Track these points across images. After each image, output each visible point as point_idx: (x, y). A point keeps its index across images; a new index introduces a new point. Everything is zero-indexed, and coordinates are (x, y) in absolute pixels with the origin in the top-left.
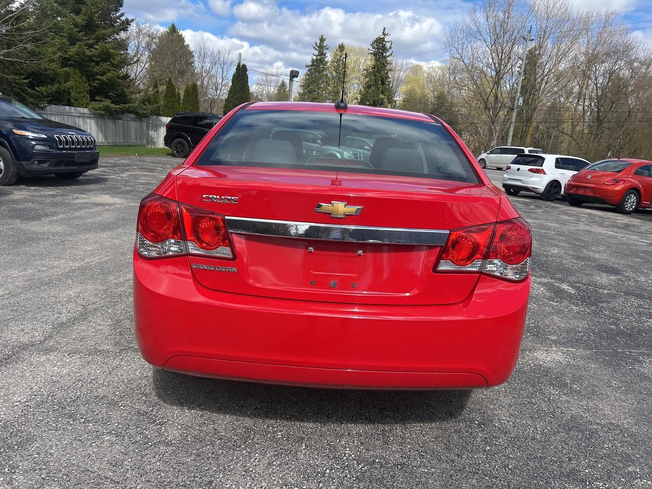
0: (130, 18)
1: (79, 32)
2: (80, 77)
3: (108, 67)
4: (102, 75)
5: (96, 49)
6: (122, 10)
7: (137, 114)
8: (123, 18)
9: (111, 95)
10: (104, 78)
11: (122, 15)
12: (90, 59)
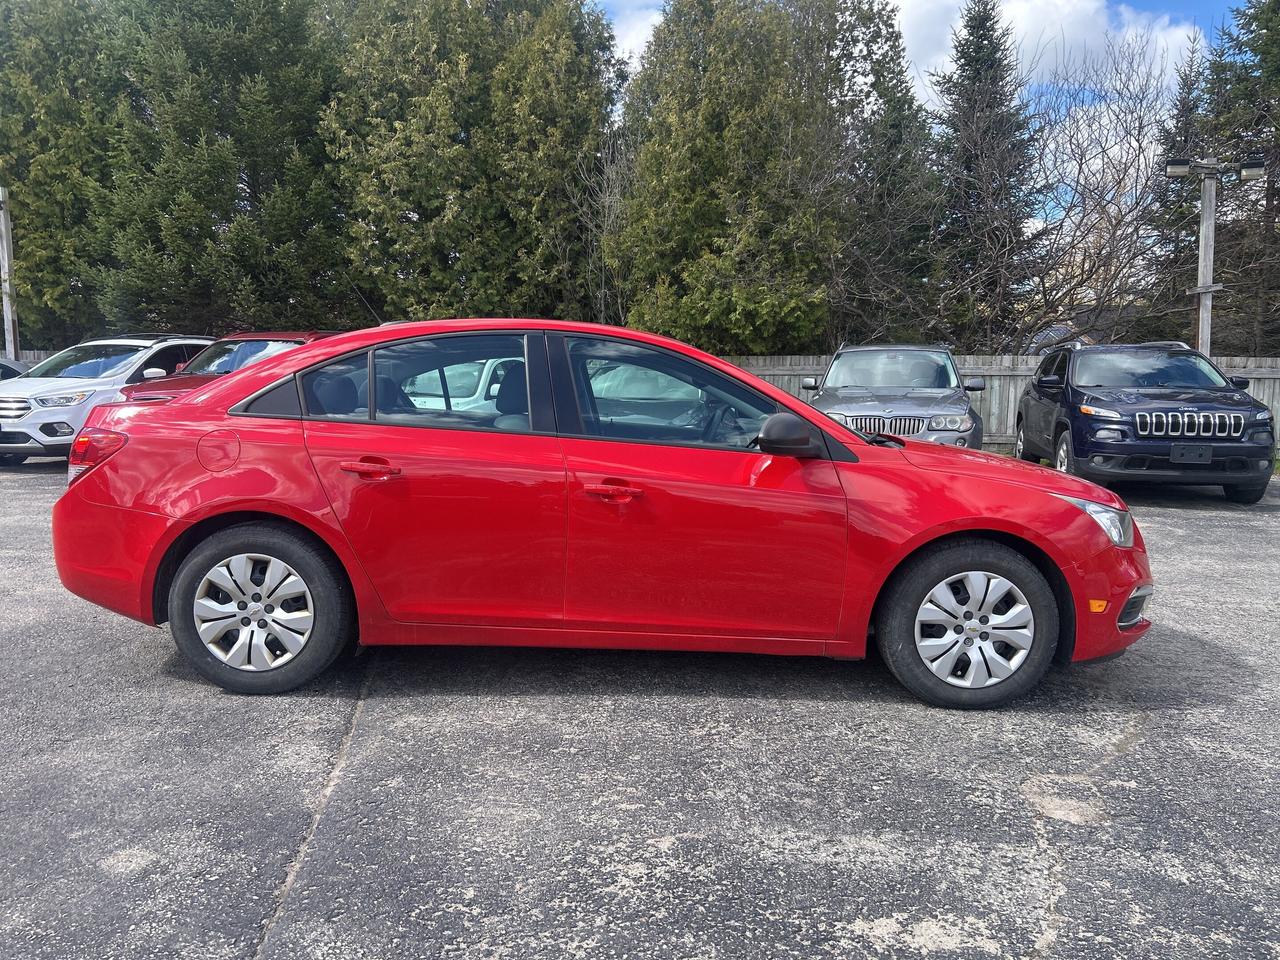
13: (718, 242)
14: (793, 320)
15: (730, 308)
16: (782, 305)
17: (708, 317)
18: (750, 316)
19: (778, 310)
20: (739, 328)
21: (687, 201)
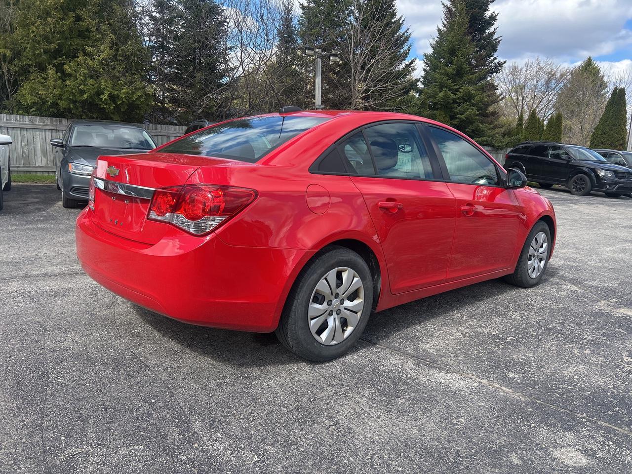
0: (502, 60)
1: (448, 80)
2: (444, 118)
3: (468, 107)
4: (462, 114)
5: (460, 92)
6: (495, 55)
7: (493, 146)
8: (496, 61)
9: (468, 131)
10: (463, 117)
11: (496, 58)
12: (455, 102)
13: (89, 49)
14: (139, 103)
15: (99, 93)
16: (133, 93)
17: (85, 96)
18: (112, 97)
19: (130, 96)
20: (106, 105)
21: (62, 19)
